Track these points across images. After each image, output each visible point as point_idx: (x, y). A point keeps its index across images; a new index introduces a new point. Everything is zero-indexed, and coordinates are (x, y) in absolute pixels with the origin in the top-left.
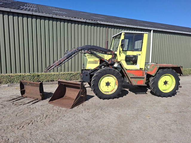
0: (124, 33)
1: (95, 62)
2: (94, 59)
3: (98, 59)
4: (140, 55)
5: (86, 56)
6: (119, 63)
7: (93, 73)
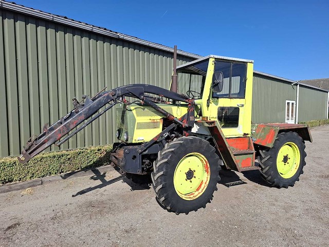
0: (214, 59)
1: (154, 125)
2: (150, 117)
3: (160, 117)
4: (243, 106)
5: (131, 110)
6: (213, 126)
7: (148, 152)
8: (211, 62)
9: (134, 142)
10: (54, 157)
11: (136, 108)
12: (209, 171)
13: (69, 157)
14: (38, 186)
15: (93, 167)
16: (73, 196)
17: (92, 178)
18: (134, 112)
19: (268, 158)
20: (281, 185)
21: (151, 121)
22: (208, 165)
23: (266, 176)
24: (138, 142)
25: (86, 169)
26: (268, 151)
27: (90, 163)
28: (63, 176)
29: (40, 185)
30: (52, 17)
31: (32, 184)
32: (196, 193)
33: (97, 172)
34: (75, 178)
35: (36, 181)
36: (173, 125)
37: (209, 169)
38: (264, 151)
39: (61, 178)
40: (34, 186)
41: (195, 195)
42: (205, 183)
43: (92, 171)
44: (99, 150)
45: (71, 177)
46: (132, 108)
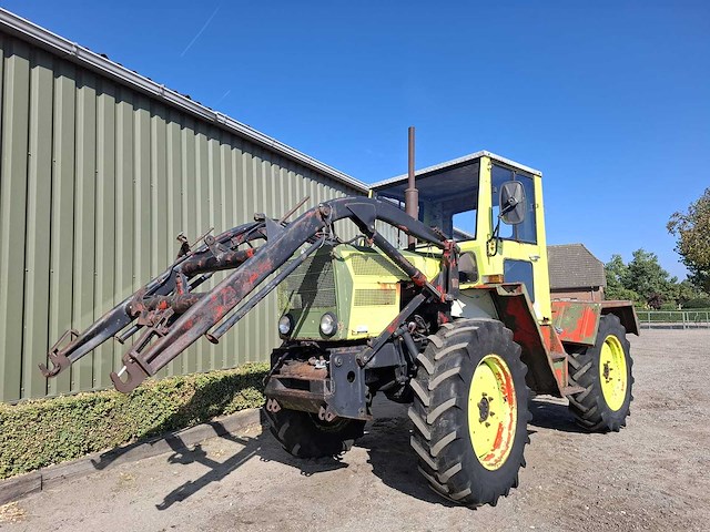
0: (489, 161)
2: (379, 278)
3: (396, 279)
4: (536, 259)
5: (342, 260)
6: (516, 293)
7: (376, 362)
8: (485, 165)
9: (350, 337)
10: (73, 407)
11: (351, 255)
12: (514, 397)
13: (108, 406)
14: (31, 497)
15: (167, 432)
16: (159, 507)
17: (172, 460)
18: (349, 262)
19: (586, 367)
20: (611, 427)
21: (379, 287)
22: (512, 384)
23: (584, 409)
24: (356, 337)
25: (150, 437)
26: (584, 353)
27: (157, 423)
28: (98, 460)
29: (35, 491)
30: (75, 49)
31: (14, 491)
32: (497, 453)
33: (177, 444)
34: (127, 465)
35: (27, 481)
36: (420, 298)
37: (514, 393)
38: (575, 355)
39: (91, 466)
40: (20, 495)
41: (496, 458)
42: (510, 428)
43: (168, 441)
44: (178, 386)
45: (117, 460)
46: (345, 254)
